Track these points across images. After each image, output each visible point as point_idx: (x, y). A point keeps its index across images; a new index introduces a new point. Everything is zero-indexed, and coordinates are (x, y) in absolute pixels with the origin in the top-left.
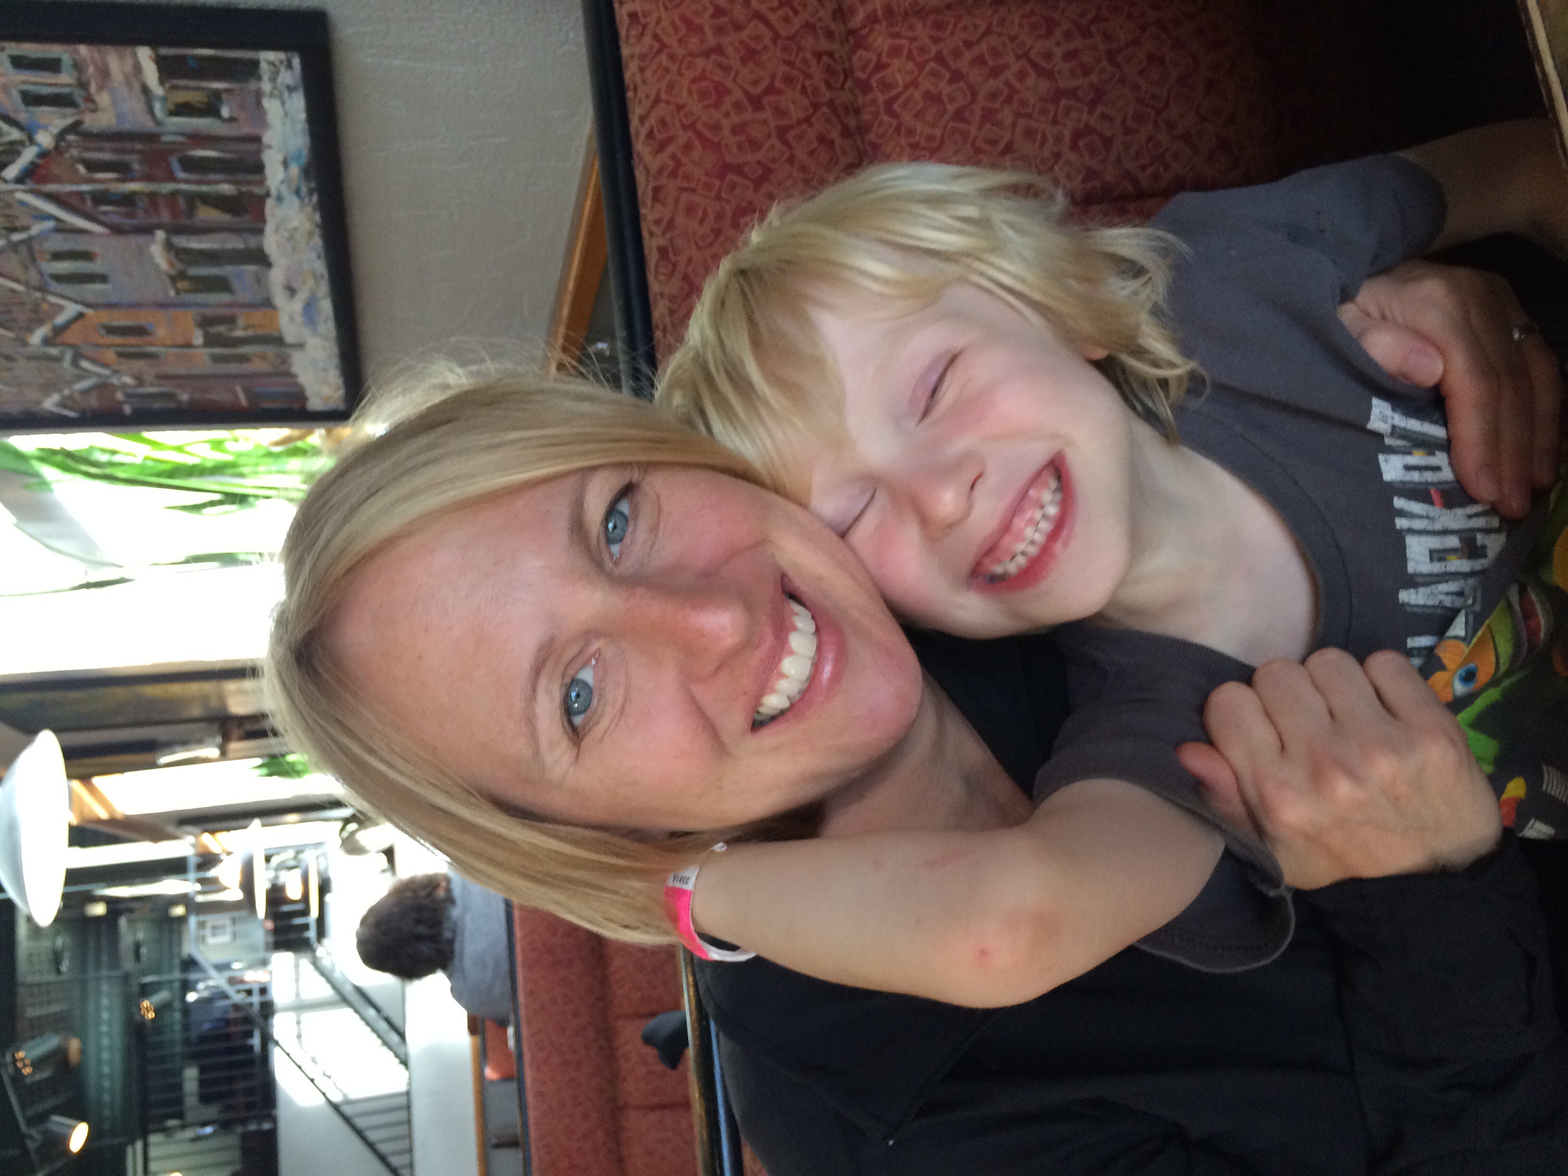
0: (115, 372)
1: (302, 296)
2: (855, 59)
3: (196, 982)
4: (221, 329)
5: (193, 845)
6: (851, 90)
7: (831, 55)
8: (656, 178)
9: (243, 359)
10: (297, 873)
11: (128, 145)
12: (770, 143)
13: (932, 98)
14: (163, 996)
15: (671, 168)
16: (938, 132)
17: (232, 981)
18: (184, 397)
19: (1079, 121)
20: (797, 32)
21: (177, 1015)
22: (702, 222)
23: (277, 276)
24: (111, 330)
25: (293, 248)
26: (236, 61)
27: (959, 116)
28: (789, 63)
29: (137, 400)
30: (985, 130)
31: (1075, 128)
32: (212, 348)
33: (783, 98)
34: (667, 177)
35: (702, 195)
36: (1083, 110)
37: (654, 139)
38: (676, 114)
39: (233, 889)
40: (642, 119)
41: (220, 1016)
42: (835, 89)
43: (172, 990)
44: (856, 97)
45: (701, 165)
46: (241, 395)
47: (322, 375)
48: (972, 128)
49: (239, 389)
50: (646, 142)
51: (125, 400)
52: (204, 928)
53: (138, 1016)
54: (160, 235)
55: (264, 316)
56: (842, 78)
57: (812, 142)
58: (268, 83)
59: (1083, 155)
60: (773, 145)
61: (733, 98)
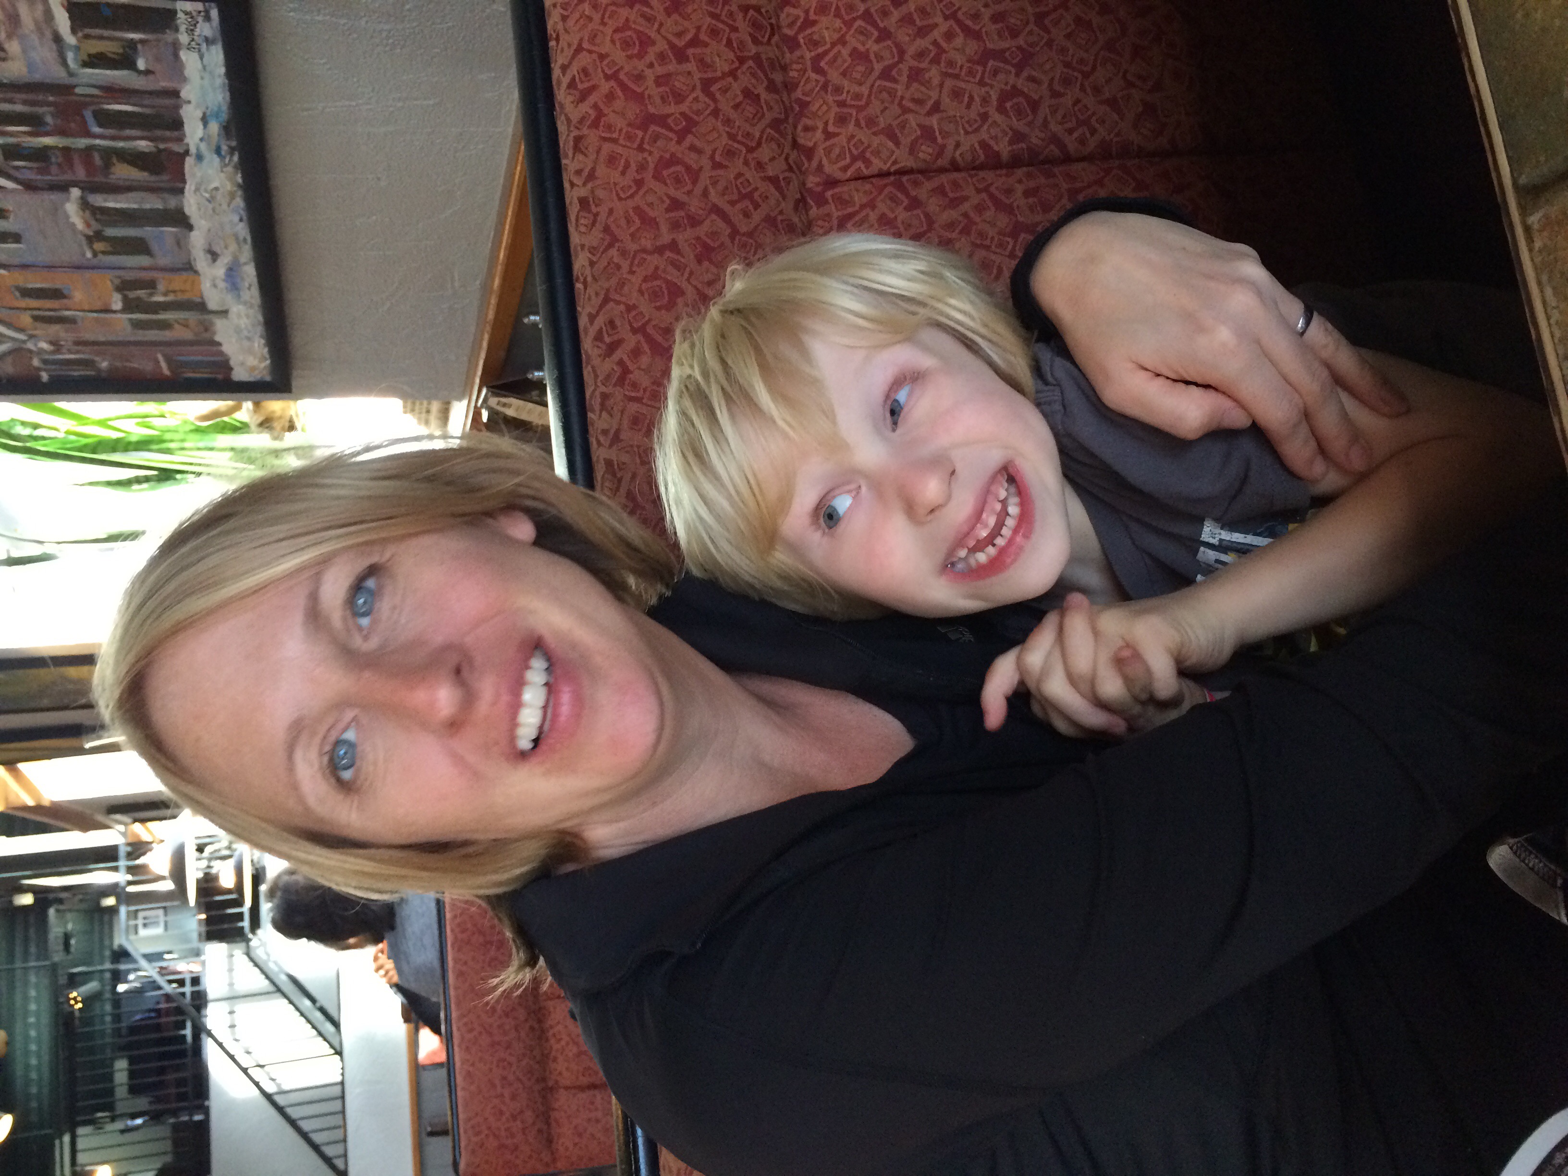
0: (31, 337)
1: (224, 260)
2: (783, 16)
3: (128, 972)
4: (141, 293)
5: (124, 834)
6: (778, 46)
7: (757, 9)
8: (577, 128)
9: (165, 325)
10: (231, 863)
11: (40, 97)
12: (694, 95)
13: (860, 56)
14: (92, 986)
15: (593, 117)
16: (865, 90)
17: (163, 971)
18: (104, 365)
19: (1007, 84)
21: (108, 1008)
22: (623, 173)
23: (197, 239)
24: (27, 293)
25: (214, 210)
27: (886, 74)
28: (715, 16)
29: (53, 367)
30: (912, 89)
31: (1002, 90)
32: (132, 313)
33: (708, 51)
34: (589, 127)
35: (624, 146)
36: (1010, 72)
37: (576, 88)
38: (598, 63)
39: (163, 878)
40: (564, 68)
41: (151, 1006)
42: (762, 43)
43: (101, 980)
44: (783, 54)
45: (623, 115)
46: (163, 365)
47: (246, 344)
48: (899, 87)
49: (160, 357)
50: (568, 91)
51: (42, 366)
52: (136, 918)
53: (66, 1006)
54: (75, 192)
55: (185, 281)
56: (768, 33)
57: (737, 96)
58: (186, 34)
59: (1010, 117)
60: (698, 97)
61: (657, 49)
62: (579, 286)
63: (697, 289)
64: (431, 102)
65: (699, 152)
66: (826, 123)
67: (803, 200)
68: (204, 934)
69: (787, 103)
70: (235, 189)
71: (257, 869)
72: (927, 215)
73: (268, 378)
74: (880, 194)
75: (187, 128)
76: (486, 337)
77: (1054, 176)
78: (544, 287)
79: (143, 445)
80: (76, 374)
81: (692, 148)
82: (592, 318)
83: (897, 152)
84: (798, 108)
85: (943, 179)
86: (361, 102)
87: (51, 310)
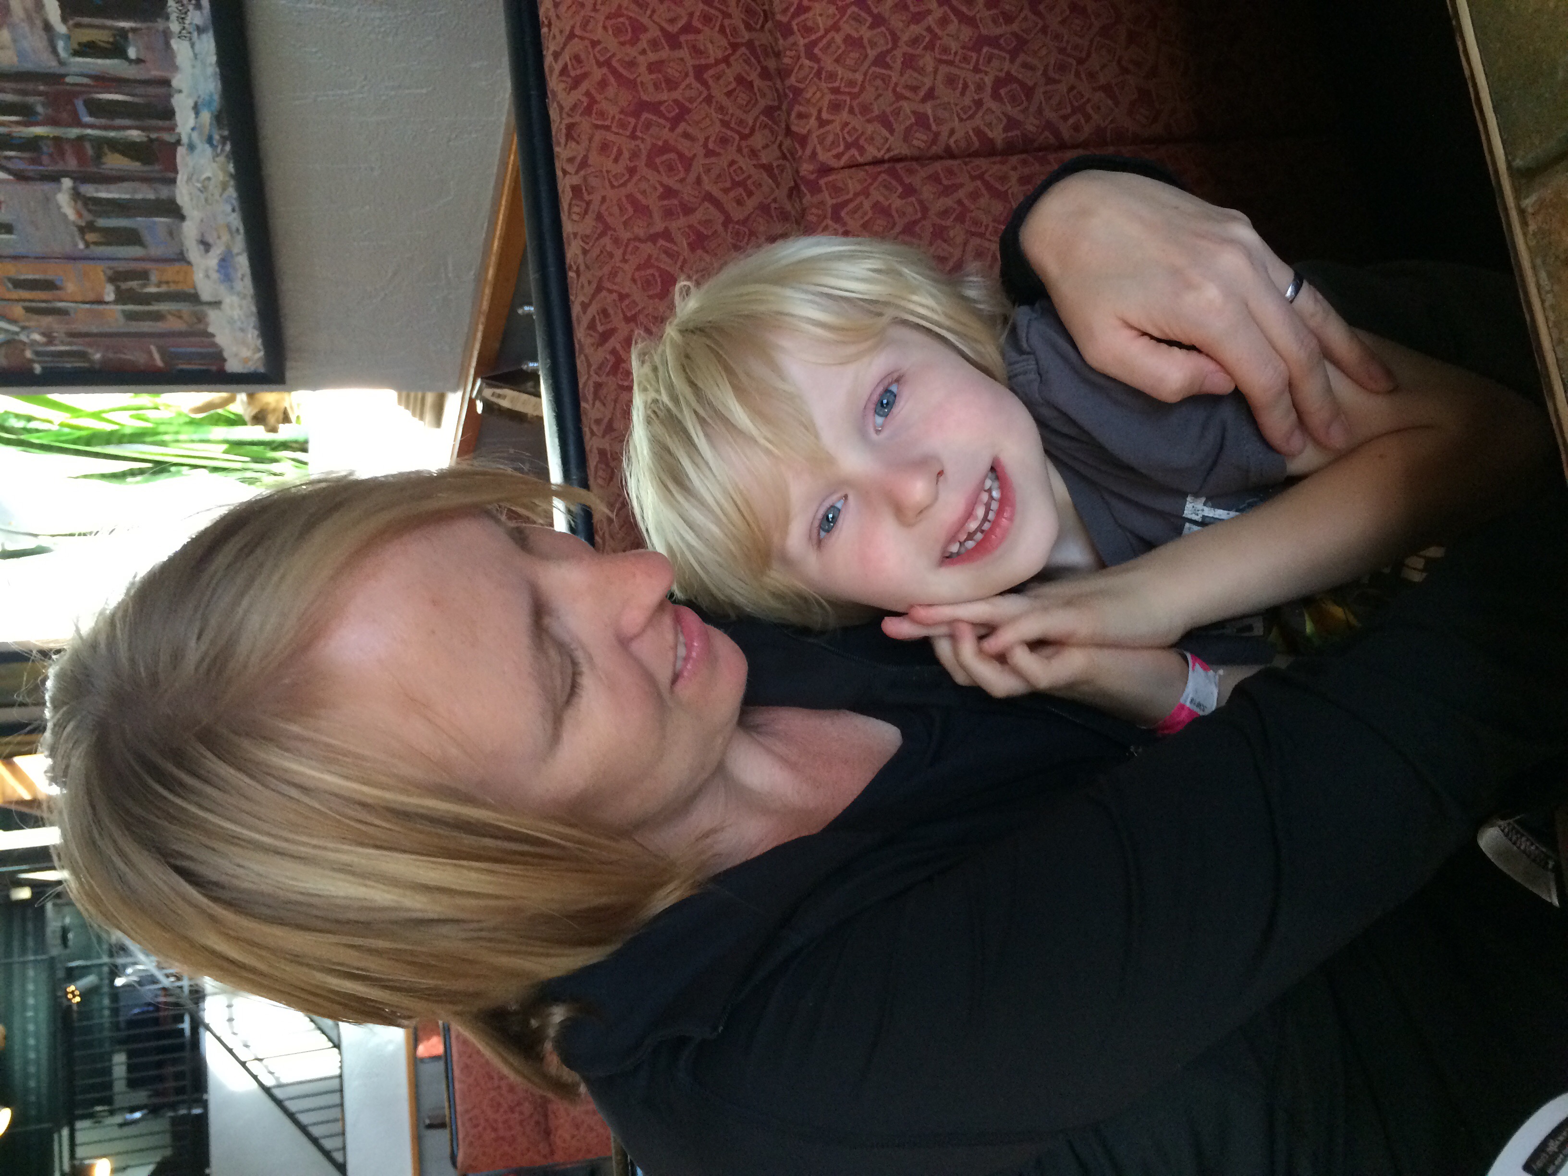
0: (23, 328)
1: (217, 251)
3: (125, 967)
4: (134, 284)
6: (770, 31)
8: (569, 115)
9: (158, 317)
11: (30, 86)
12: (687, 81)
13: (853, 42)
14: (90, 980)
15: (585, 104)
16: (859, 77)
17: (161, 966)
18: (98, 356)
19: (1001, 70)
21: (106, 1002)
22: (616, 160)
23: (190, 230)
24: (18, 284)
25: (206, 200)
27: (880, 61)
29: (47, 359)
30: (906, 76)
31: (997, 77)
32: (127, 304)
33: (701, 37)
34: (581, 115)
35: (616, 133)
36: (1005, 59)
37: (568, 75)
38: (590, 50)
40: (556, 55)
41: (150, 1000)
42: (755, 30)
43: (99, 974)
44: (776, 40)
45: (616, 102)
46: (157, 356)
47: (240, 335)
48: (893, 74)
49: (153, 349)
50: (560, 78)
51: (35, 358)
53: (64, 1000)
54: (67, 183)
55: (178, 272)
56: (762, 19)
57: (730, 83)
58: (177, 23)
59: (1004, 104)
60: (691, 84)
61: (649, 35)
62: (571, 274)
64: (424, 91)
65: (693, 139)
66: (820, 111)
67: (796, 188)
69: (781, 90)
70: (227, 179)
72: (921, 202)
73: (262, 370)
74: (874, 181)
75: (179, 117)
76: (481, 328)
77: (1049, 163)
79: (137, 437)
80: (69, 365)
81: (686, 135)
82: (585, 307)
83: (891, 139)
84: (791, 96)
85: (938, 166)
86: (353, 90)
87: (43, 301)
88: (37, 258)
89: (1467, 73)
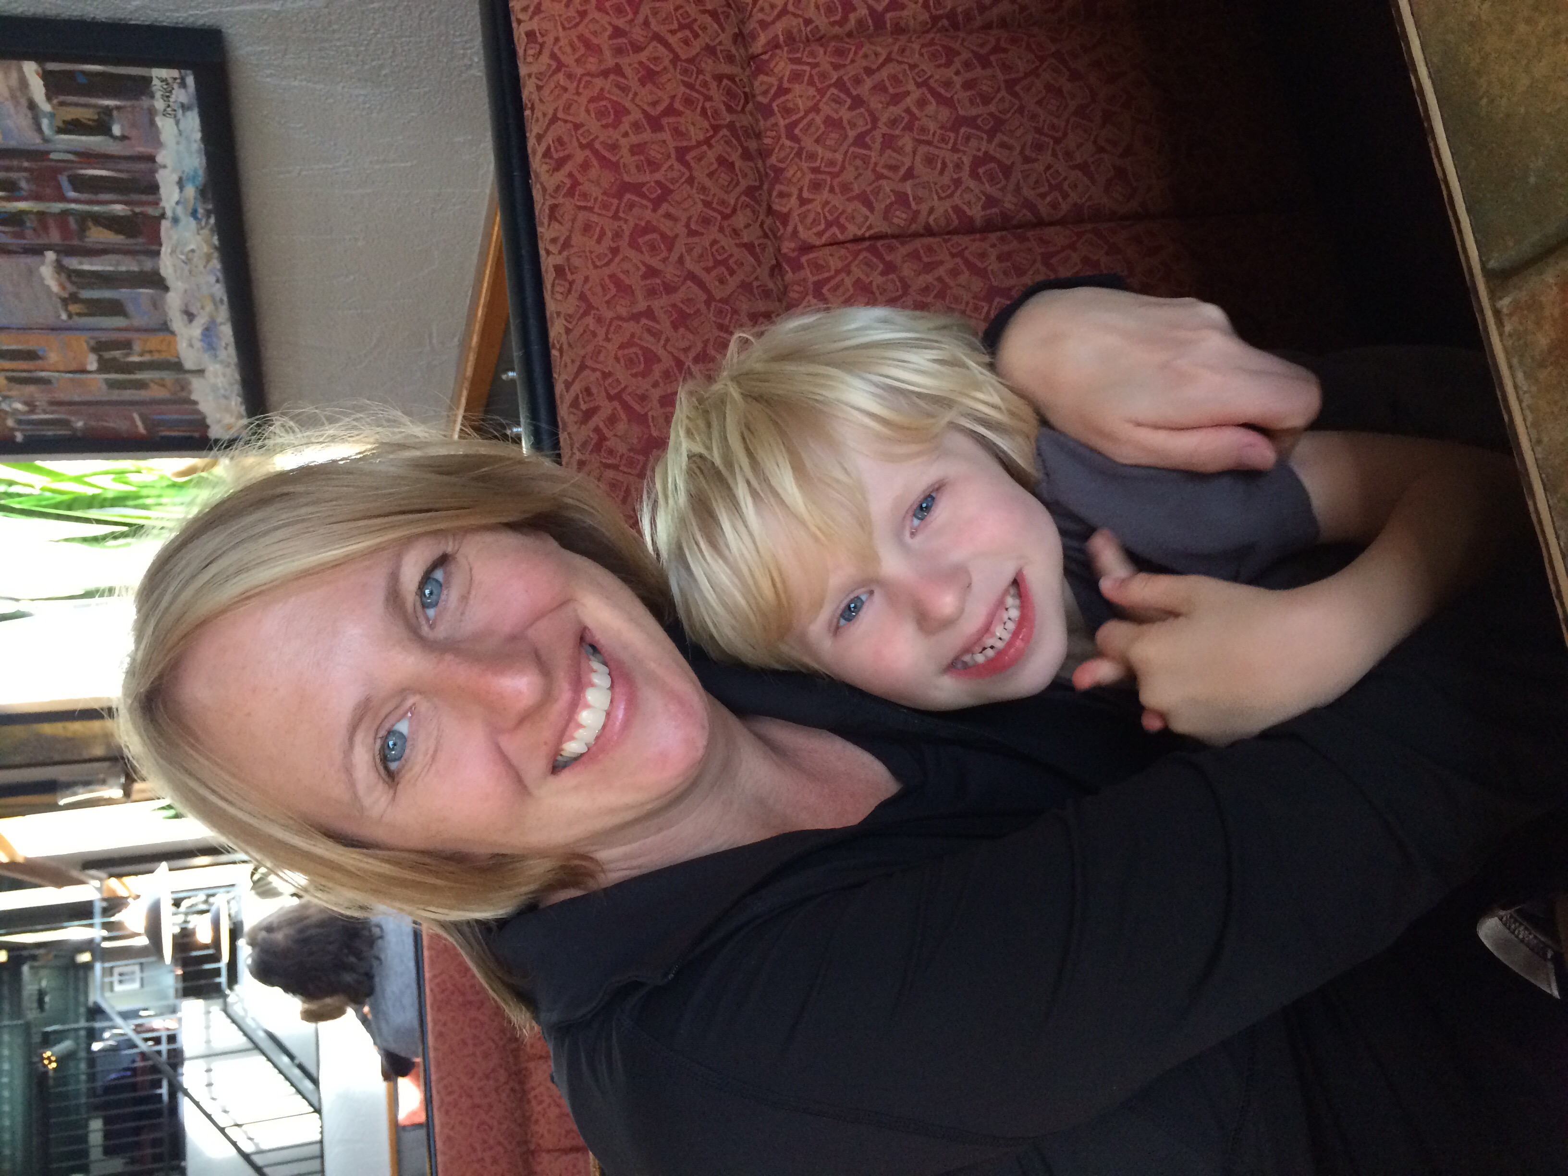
1: (201, 321)
2: (756, 84)
3: (103, 1030)
4: (117, 354)
5: (99, 890)
6: (751, 114)
7: (731, 78)
8: (553, 197)
9: (141, 385)
10: (208, 917)
11: (15, 163)
12: (669, 163)
13: (830, 122)
14: (66, 1045)
15: (569, 185)
16: (839, 157)
17: (139, 1029)
18: (80, 424)
19: (979, 150)
20: (698, 54)
21: (83, 1066)
22: (599, 241)
23: (174, 300)
25: (190, 272)
26: (129, 77)
27: (860, 141)
28: (690, 86)
29: (29, 427)
30: (886, 155)
31: (974, 156)
32: (109, 372)
33: (682, 120)
34: (564, 196)
35: (599, 214)
36: (982, 139)
37: (551, 158)
38: (573, 133)
39: (139, 935)
40: (539, 138)
41: (125, 1065)
42: (736, 112)
43: (76, 1039)
44: (757, 121)
45: (598, 184)
46: (139, 423)
47: (223, 402)
48: (873, 154)
49: (136, 416)
50: (543, 160)
51: (17, 426)
52: (111, 974)
53: (40, 1065)
54: (50, 256)
55: (162, 341)
56: (742, 101)
57: (712, 164)
58: (161, 101)
59: (983, 183)
60: (672, 165)
61: (631, 118)
62: (555, 353)
63: (673, 355)
64: (409, 164)
65: (675, 219)
66: (801, 190)
67: (778, 265)
68: (180, 992)
69: (762, 169)
70: (212, 251)
71: (234, 924)
72: (902, 280)
74: (855, 259)
75: (163, 191)
76: (465, 393)
77: (1028, 239)
78: (521, 353)
79: (119, 501)
80: (50, 433)
81: (668, 216)
82: (568, 385)
83: (872, 218)
84: (773, 175)
85: (918, 243)
86: (338, 164)
87: (25, 371)
88: (18, 329)
89: (1440, 174)
